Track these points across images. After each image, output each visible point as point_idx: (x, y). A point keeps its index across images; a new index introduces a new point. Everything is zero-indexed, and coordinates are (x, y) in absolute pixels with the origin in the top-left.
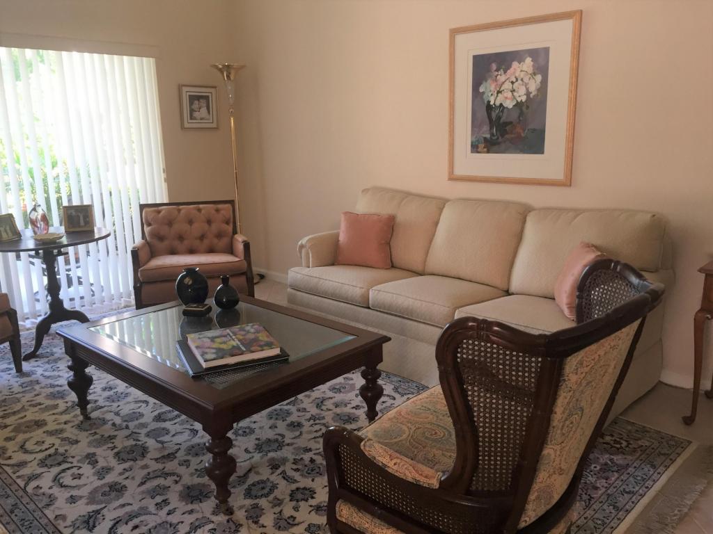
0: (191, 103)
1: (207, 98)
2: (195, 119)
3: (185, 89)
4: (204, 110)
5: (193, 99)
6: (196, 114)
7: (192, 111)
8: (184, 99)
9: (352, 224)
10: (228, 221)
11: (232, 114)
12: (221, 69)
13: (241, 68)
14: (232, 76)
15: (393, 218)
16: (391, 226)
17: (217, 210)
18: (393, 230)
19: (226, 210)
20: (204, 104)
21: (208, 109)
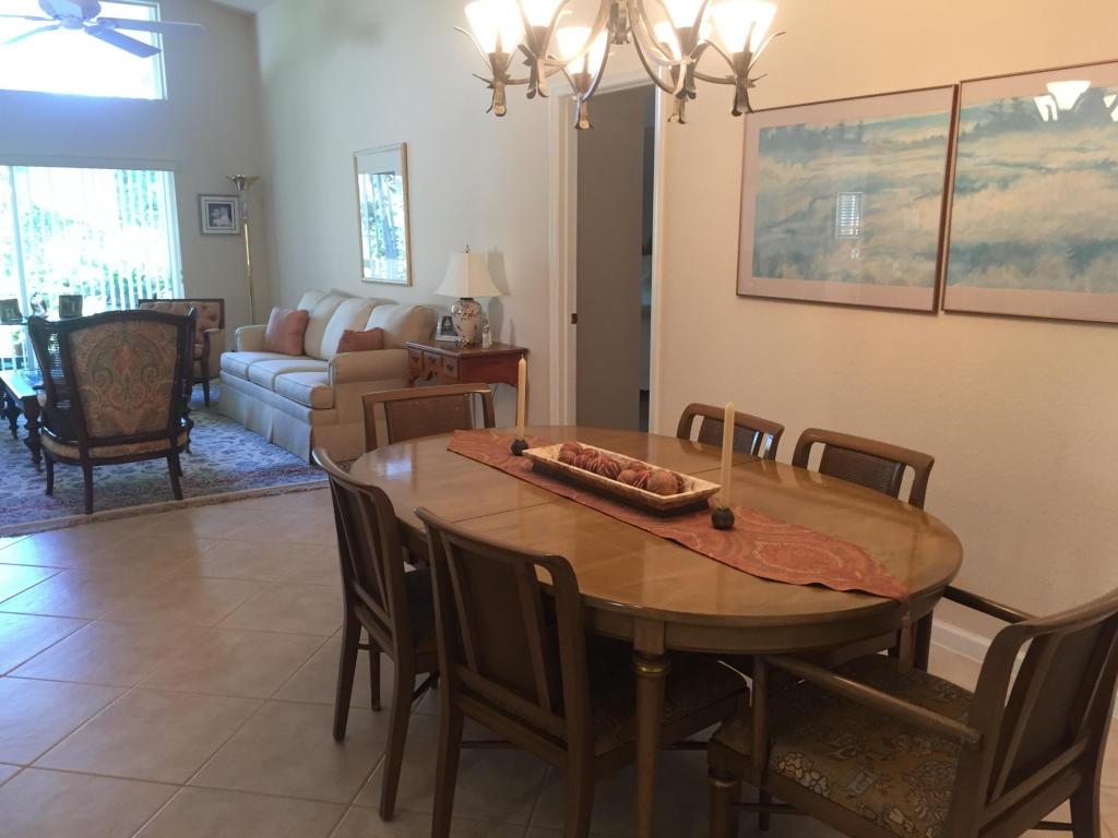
0: (210, 212)
1: (229, 206)
2: (216, 225)
3: (203, 199)
4: (225, 218)
5: (212, 207)
6: (215, 221)
7: (211, 218)
8: (203, 208)
9: (275, 318)
10: (213, 318)
11: (246, 221)
12: (235, 180)
13: (254, 179)
14: (245, 187)
15: (306, 313)
16: (304, 320)
17: (204, 308)
18: (308, 323)
19: (213, 308)
20: (224, 210)
21: (230, 216)
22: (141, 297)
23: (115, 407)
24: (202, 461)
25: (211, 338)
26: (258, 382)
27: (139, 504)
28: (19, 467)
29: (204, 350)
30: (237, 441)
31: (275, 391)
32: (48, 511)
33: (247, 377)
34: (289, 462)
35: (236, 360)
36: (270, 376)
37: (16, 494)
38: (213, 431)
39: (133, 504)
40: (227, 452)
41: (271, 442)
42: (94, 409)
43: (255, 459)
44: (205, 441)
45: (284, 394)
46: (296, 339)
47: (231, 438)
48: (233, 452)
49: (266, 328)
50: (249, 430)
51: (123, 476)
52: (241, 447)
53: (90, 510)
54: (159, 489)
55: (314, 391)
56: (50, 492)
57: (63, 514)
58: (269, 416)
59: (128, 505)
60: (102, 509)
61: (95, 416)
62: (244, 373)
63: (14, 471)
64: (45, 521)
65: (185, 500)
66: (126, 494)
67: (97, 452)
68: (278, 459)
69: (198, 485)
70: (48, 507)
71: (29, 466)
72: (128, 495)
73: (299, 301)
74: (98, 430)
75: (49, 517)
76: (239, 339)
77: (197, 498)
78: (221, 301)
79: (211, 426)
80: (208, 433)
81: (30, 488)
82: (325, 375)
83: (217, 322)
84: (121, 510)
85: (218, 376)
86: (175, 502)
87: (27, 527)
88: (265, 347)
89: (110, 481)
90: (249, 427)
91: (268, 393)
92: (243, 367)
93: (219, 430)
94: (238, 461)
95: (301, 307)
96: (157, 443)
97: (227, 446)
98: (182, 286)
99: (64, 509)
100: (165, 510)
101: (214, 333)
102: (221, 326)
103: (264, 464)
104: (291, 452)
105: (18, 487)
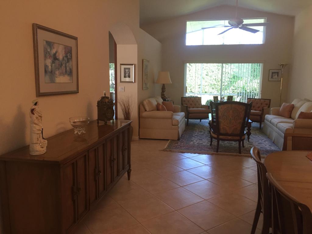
1: (278, 73)
2: (273, 78)
3: (270, 70)
4: (276, 76)
5: (273, 73)
6: (273, 77)
7: (272, 76)
8: (270, 73)
9: (283, 106)
10: (267, 104)
11: (282, 77)
12: (281, 65)
13: (286, 65)
14: (284, 67)
15: (293, 105)
16: (293, 107)
17: (265, 101)
18: (293, 109)
19: (268, 102)
20: (276, 74)
21: (278, 76)
22: (249, 97)
23: (227, 126)
24: (252, 144)
25: (264, 110)
26: (273, 124)
27: (230, 153)
28: (208, 137)
29: (262, 113)
30: (263, 141)
31: (277, 128)
32: (208, 150)
33: (270, 122)
34: (276, 150)
35: (269, 117)
36: (276, 123)
37: (204, 144)
38: (258, 136)
39: (228, 152)
40: (259, 143)
41: (273, 143)
42: (222, 126)
43: (266, 147)
44: (255, 139)
45: (279, 129)
46: (289, 113)
47: (262, 139)
48: (261, 143)
49: (280, 109)
50: (268, 138)
51: (229, 144)
52: (264, 143)
53: (217, 152)
54: (236, 150)
55: (287, 129)
56: (211, 145)
57: (211, 151)
58: (274, 135)
59: (227, 152)
60: (220, 152)
61: (222, 128)
62: (270, 121)
63: (206, 138)
64: (207, 152)
65: (242, 154)
66: (227, 149)
67: (221, 137)
68: (273, 148)
69: (247, 151)
70: (209, 149)
71: (209, 138)
72: (228, 150)
73: (293, 101)
74: (222, 131)
75: (208, 151)
76: (271, 111)
77: (245, 154)
78: (270, 100)
79: (258, 135)
80: (257, 137)
81: (207, 143)
82: (292, 125)
83: (268, 106)
84: (225, 153)
85: (264, 121)
86: (239, 154)
87: (202, 152)
88: (278, 114)
89: (225, 145)
90: (269, 137)
91: (275, 128)
92: (270, 119)
93: (260, 136)
94: (261, 146)
95: (293, 103)
96: (236, 137)
97: (260, 141)
98: (261, 95)
99: (212, 150)
100: (236, 156)
101: (266, 109)
102: (269, 107)
103: (268, 149)
104: (278, 147)
105: (205, 142)
